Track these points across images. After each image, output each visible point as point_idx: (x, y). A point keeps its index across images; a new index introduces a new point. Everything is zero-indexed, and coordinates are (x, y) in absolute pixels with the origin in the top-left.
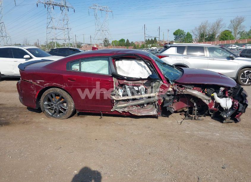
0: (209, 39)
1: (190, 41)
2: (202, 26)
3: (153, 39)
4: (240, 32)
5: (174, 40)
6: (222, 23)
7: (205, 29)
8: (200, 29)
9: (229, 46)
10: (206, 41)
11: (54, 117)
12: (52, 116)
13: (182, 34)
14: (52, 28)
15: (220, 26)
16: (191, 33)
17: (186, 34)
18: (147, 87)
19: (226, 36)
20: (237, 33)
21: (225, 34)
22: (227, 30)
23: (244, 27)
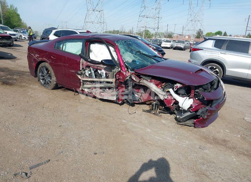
11: (44, 86)
12: (43, 85)
14: (144, 16)
18: (108, 72)
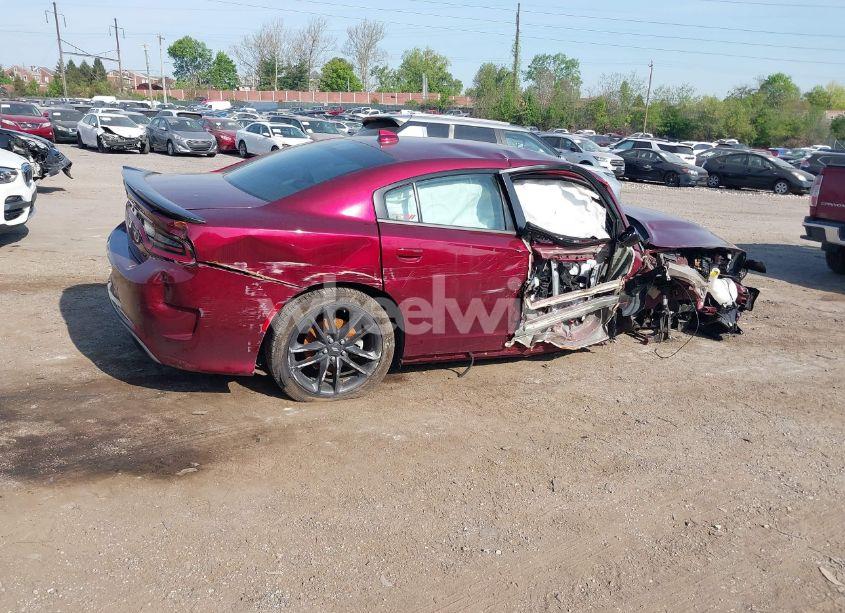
0: (290, 81)
1: (229, 84)
2: (264, 36)
3: (91, 63)
4: (377, 67)
5: (175, 74)
6: (324, 35)
7: (275, 46)
8: (260, 46)
9: (359, 112)
10: (282, 89)
13: (201, 56)
15: (321, 45)
16: (231, 58)
17: (214, 57)
19: (339, 76)
20: (369, 72)
21: (335, 71)
22: (341, 60)
23: (385, 54)
